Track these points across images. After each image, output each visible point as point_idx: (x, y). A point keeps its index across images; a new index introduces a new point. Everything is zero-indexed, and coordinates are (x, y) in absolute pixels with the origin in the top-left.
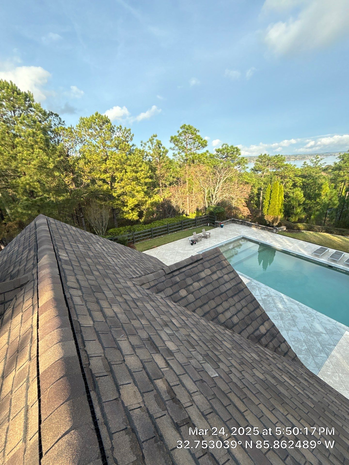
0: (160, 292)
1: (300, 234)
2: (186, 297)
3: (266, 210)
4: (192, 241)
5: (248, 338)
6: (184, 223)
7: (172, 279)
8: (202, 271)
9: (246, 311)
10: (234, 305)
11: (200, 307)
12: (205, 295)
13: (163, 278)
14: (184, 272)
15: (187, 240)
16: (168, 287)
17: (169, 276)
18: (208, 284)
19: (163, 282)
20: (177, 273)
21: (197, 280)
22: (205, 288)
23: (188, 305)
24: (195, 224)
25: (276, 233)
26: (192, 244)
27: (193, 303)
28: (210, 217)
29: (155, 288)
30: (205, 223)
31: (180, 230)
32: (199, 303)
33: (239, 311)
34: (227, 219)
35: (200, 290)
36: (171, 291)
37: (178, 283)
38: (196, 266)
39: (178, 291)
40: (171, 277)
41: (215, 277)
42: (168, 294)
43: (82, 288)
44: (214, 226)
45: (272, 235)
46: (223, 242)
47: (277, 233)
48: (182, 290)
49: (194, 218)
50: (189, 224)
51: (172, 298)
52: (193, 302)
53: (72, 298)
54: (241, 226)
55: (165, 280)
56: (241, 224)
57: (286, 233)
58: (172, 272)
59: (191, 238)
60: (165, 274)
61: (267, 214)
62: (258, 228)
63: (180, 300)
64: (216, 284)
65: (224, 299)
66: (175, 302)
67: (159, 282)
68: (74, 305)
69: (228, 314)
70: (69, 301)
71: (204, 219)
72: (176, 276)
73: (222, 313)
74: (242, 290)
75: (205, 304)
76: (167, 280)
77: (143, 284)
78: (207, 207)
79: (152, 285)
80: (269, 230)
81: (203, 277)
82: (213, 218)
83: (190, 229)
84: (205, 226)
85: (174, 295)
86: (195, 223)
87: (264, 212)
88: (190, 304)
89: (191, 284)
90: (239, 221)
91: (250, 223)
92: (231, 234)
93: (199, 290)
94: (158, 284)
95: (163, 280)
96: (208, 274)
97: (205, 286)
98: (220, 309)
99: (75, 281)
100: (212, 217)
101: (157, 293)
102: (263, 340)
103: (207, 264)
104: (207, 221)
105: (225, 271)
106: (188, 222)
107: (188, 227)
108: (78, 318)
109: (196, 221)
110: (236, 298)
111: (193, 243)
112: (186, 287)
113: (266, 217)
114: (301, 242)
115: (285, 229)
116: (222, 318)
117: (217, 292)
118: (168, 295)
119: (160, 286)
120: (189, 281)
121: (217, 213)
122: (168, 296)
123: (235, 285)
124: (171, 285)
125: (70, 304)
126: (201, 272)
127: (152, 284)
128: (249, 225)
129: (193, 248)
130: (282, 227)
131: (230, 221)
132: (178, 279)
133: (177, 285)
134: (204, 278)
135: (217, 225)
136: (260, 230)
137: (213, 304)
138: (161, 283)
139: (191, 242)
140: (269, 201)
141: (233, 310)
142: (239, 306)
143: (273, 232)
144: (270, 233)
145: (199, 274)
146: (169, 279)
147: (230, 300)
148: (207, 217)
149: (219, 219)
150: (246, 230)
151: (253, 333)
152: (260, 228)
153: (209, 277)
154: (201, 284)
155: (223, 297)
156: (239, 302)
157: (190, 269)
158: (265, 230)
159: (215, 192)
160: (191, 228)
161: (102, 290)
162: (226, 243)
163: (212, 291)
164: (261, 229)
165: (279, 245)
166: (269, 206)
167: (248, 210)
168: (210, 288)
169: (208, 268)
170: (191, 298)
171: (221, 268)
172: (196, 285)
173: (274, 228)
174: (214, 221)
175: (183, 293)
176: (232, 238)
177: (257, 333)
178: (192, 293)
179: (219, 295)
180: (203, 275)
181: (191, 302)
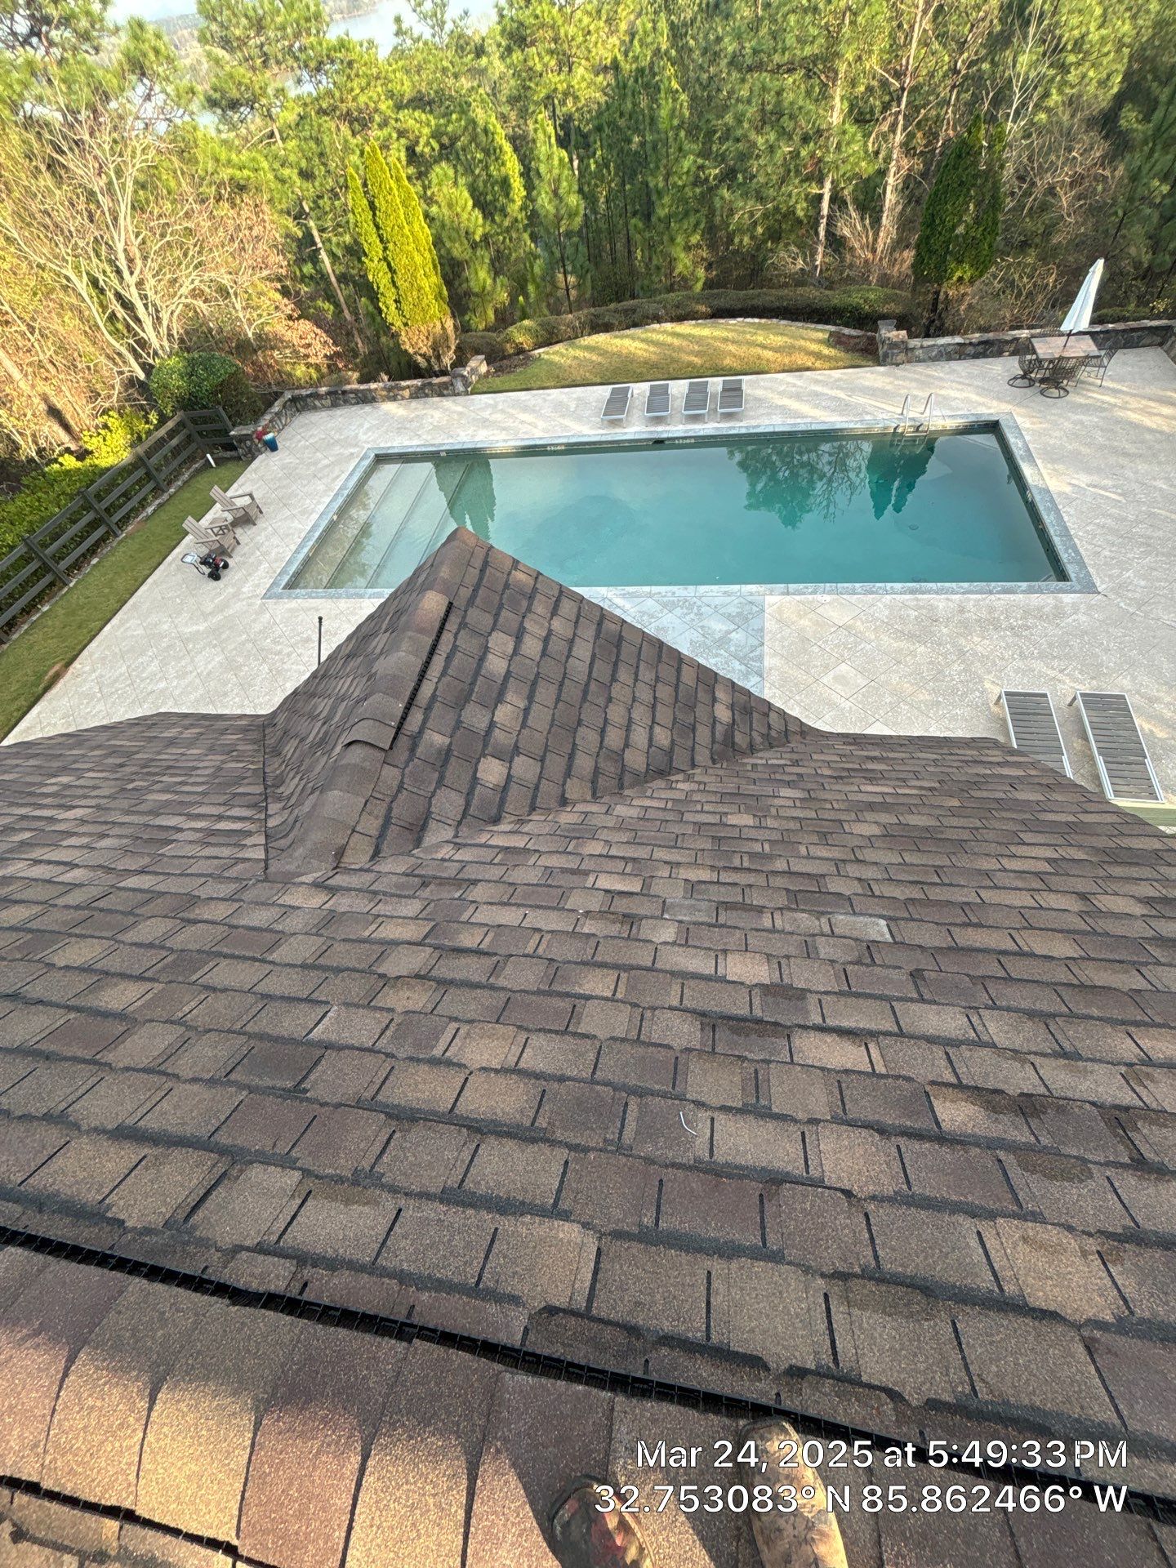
0: (423, 828)
1: (533, 369)
2: (509, 777)
3: (393, 307)
4: (204, 562)
5: (714, 761)
6: (99, 497)
7: (420, 751)
8: (485, 654)
9: (665, 692)
10: (634, 700)
11: (568, 774)
12: (551, 726)
13: (390, 775)
14: (434, 697)
15: (179, 569)
16: (433, 794)
17: (401, 753)
18: (534, 684)
19: (401, 787)
20: (416, 717)
21: (494, 695)
22: (535, 707)
23: (534, 797)
24: (151, 485)
25: (467, 393)
26: (215, 576)
27: (543, 781)
28: (194, 421)
29: (393, 831)
30: (191, 459)
31: (103, 540)
32: (556, 764)
33: (654, 707)
34: (270, 405)
35: (530, 723)
36: (453, 794)
37: (448, 752)
38: (455, 648)
39: (475, 780)
40: (413, 750)
41: (532, 646)
42: (454, 812)
43: (223, 1138)
44: (239, 458)
45: (459, 409)
46: (321, 508)
47: (472, 393)
48: (481, 767)
49: (126, 456)
50: (126, 495)
51: (476, 813)
52: (540, 778)
53: (302, 1259)
54: (338, 412)
55: (403, 775)
56: (334, 405)
57: (497, 382)
58: (399, 728)
59: (189, 549)
60: (381, 755)
61: (406, 324)
62: (403, 398)
63: (503, 801)
64: (551, 669)
65: (601, 701)
66: (496, 820)
67: (388, 800)
68: (372, 1269)
69: (639, 736)
70: (328, 1288)
71: (174, 442)
72: (421, 732)
73: (627, 745)
74: (621, 638)
75: (571, 756)
76: (407, 771)
77: (340, 853)
78: (142, 376)
79: (375, 833)
80: (442, 391)
81: (503, 671)
82: (213, 421)
83: (148, 518)
84: (198, 471)
85: (475, 802)
86: (149, 476)
87: (389, 319)
88: (537, 788)
89: (492, 725)
90: (316, 396)
91: (363, 387)
92: (326, 462)
93: (524, 725)
94: (390, 809)
95: (395, 784)
96: (510, 650)
97: (531, 698)
98: (614, 738)
99: (130, 1153)
100: (205, 420)
101: (418, 843)
102: (739, 738)
103: (478, 617)
104: (194, 446)
105: (541, 607)
106: (112, 484)
107: (135, 511)
108: (515, 1300)
109: (144, 464)
110: (624, 675)
111: (215, 566)
112: (485, 746)
113: (403, 338)
114: (555, 394)
115: (484, 368)
116: (636, 760)
117: (572, 692)
118: (458, 818)
119: (403, 810)
120: (475, 717)
121: (214, 394)
122: (460, 823)
123: (597, 636)
124: (436, 775)
125: (369, 1296)
126: (482, 659)
127: (372, 825)
128: (366, 399)
129: (231, 590)
130: (473, 363)
131: (284, 407)
132: (436, 739)
133: (453, 759)
134: (508, 674)
135: (250, 449)
136: (414, 404)
137: (588, 737)
138: (394, 798)
139: (206, 570)
140: (385, 259)
141: (640, 714)
142: (645, 694)
143: (458, 394)
144: (448, 403)
145: (483, 672)
146: (410, 759)
147: (616, 690)
148: (181, 425)
149: (238, 418)
150: (367, 425)
151: (713, 742)
152: (406, 393)
153: (517, 658)
154: (515, 697)
155: (596, 696)
156: (636, 680)
157: (444, 673)
158: (427, 396)
159: (130, 280)
160: (150, 510)
161: (292, 1041)
162: (336, 506)
163: (558, 700)
164: (411, 397)
165: (503, 436)
166: (394, 283)
167: (318, 331)
168: (545, 694)
169: (493, 630)
170: (525, 768)
171: (525, 603)
172: (504, 713)
173: (455, 377)
174: (227, 432)
175: (492, 771)
176: (344, 476)
177: (719, 728)
178: (516, 750)
179: (584, 699)
180: (496, 665)
181: (535, 781)
